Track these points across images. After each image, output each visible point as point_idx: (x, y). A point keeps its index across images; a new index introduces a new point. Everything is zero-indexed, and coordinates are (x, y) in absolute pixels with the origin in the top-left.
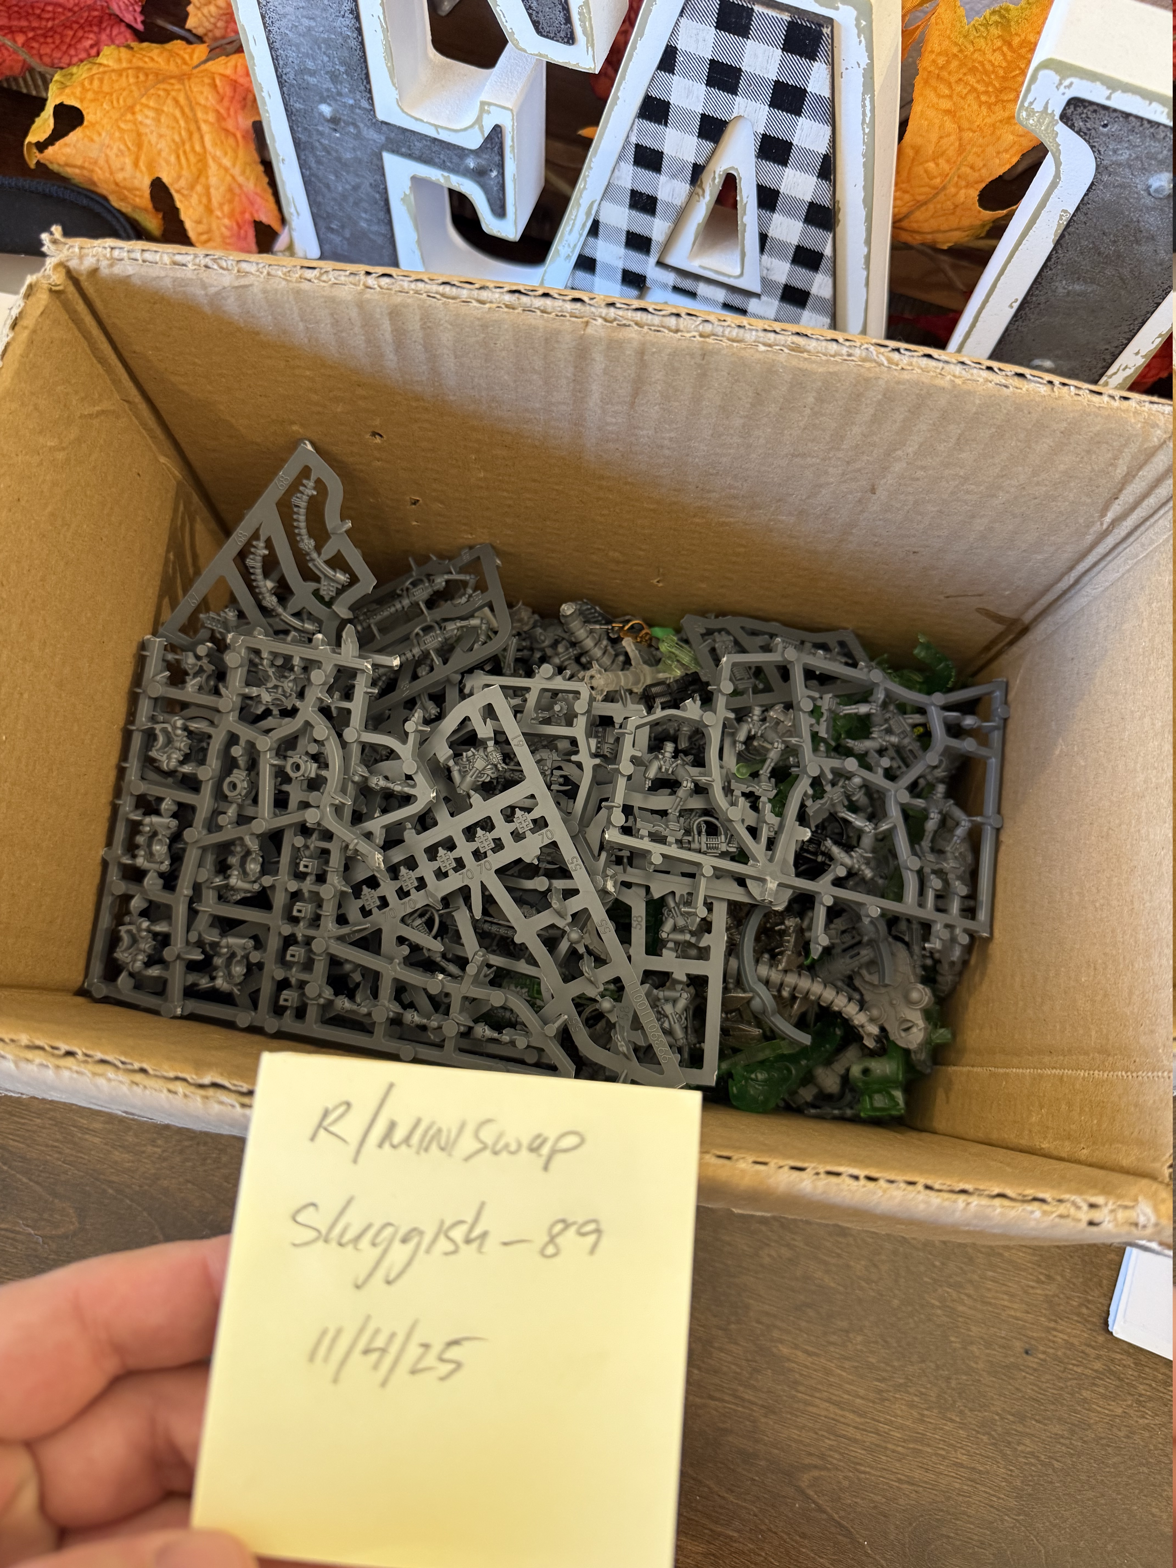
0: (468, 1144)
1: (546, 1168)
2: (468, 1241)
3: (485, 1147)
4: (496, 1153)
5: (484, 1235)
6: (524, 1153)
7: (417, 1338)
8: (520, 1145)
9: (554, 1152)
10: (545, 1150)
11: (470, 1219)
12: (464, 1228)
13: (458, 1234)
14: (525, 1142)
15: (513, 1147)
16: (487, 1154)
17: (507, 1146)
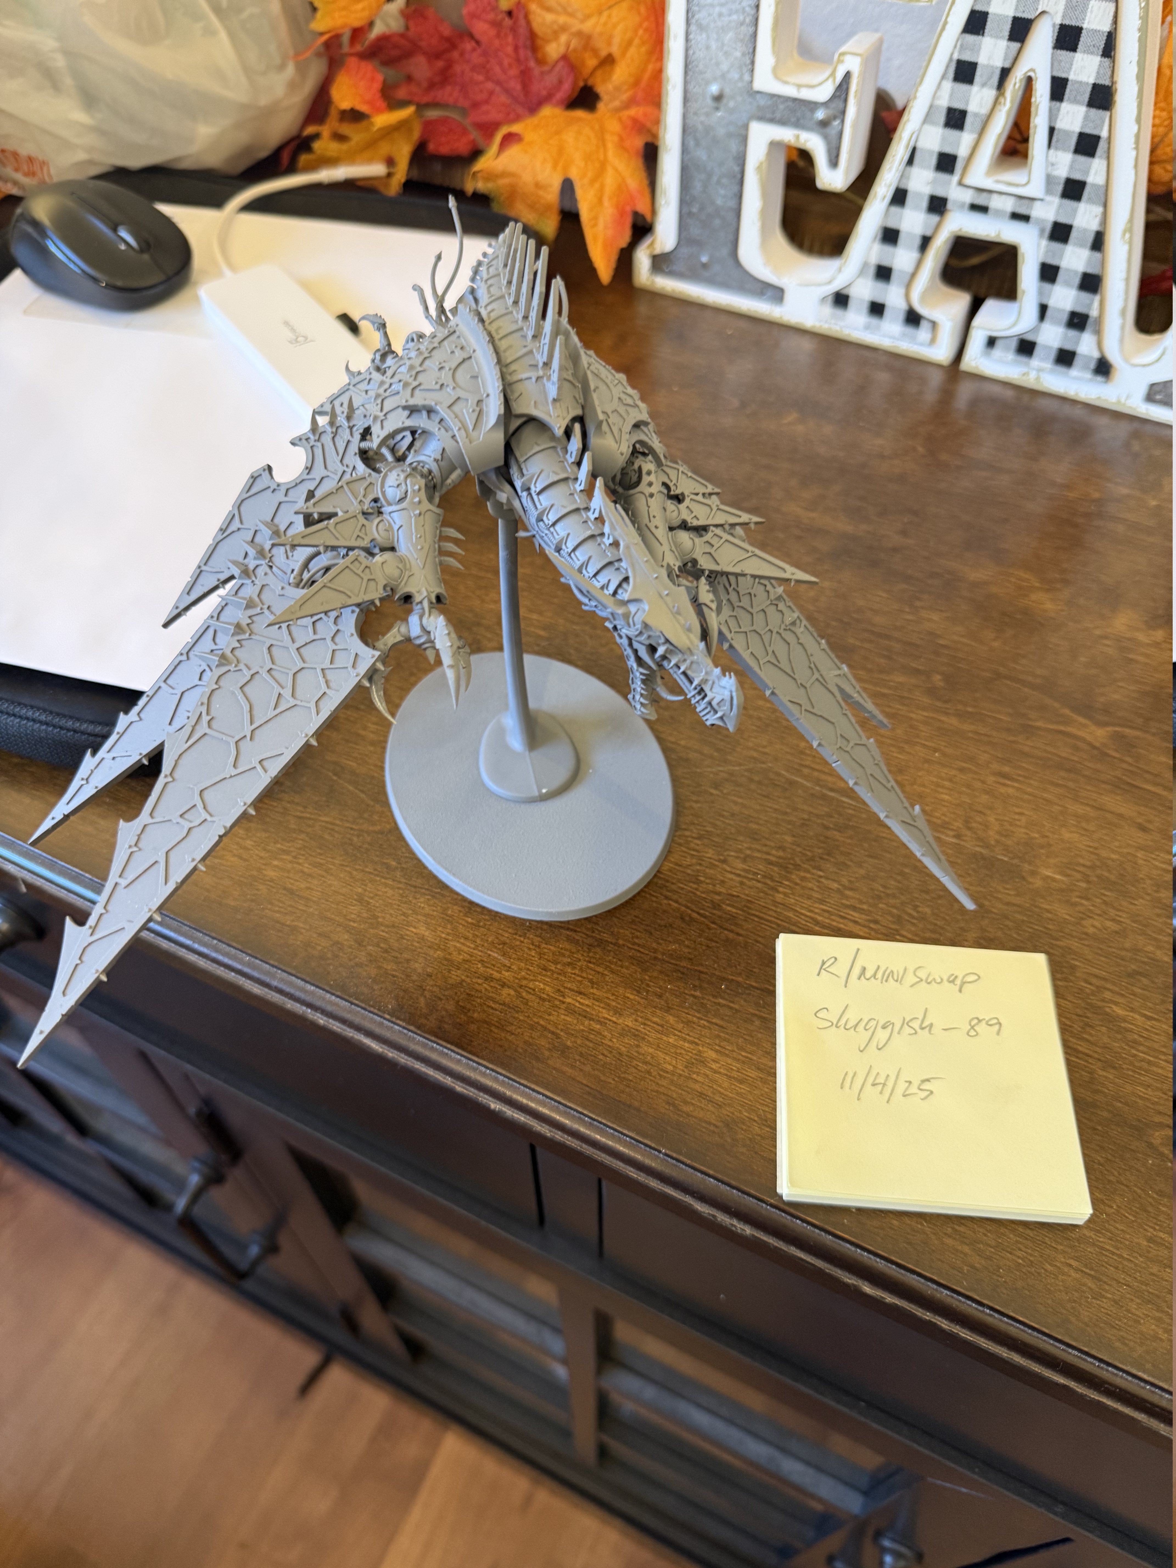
0: (910, 979)
1: (960, 991)
2: (922, 1029)
3: (922, 980)
4: (929, 983)
5: (931, 1025)
6: (945, 983)
7: (903, 1077)
8: (942, 980)
9: (963, 983)
10: (958, 982)
11: (921, 1018)
12: (918, 1022)
13: (916, 1024)
14: (945, 978)
15: (939, 980)
16: (924, 984)
17: (934, 979)
